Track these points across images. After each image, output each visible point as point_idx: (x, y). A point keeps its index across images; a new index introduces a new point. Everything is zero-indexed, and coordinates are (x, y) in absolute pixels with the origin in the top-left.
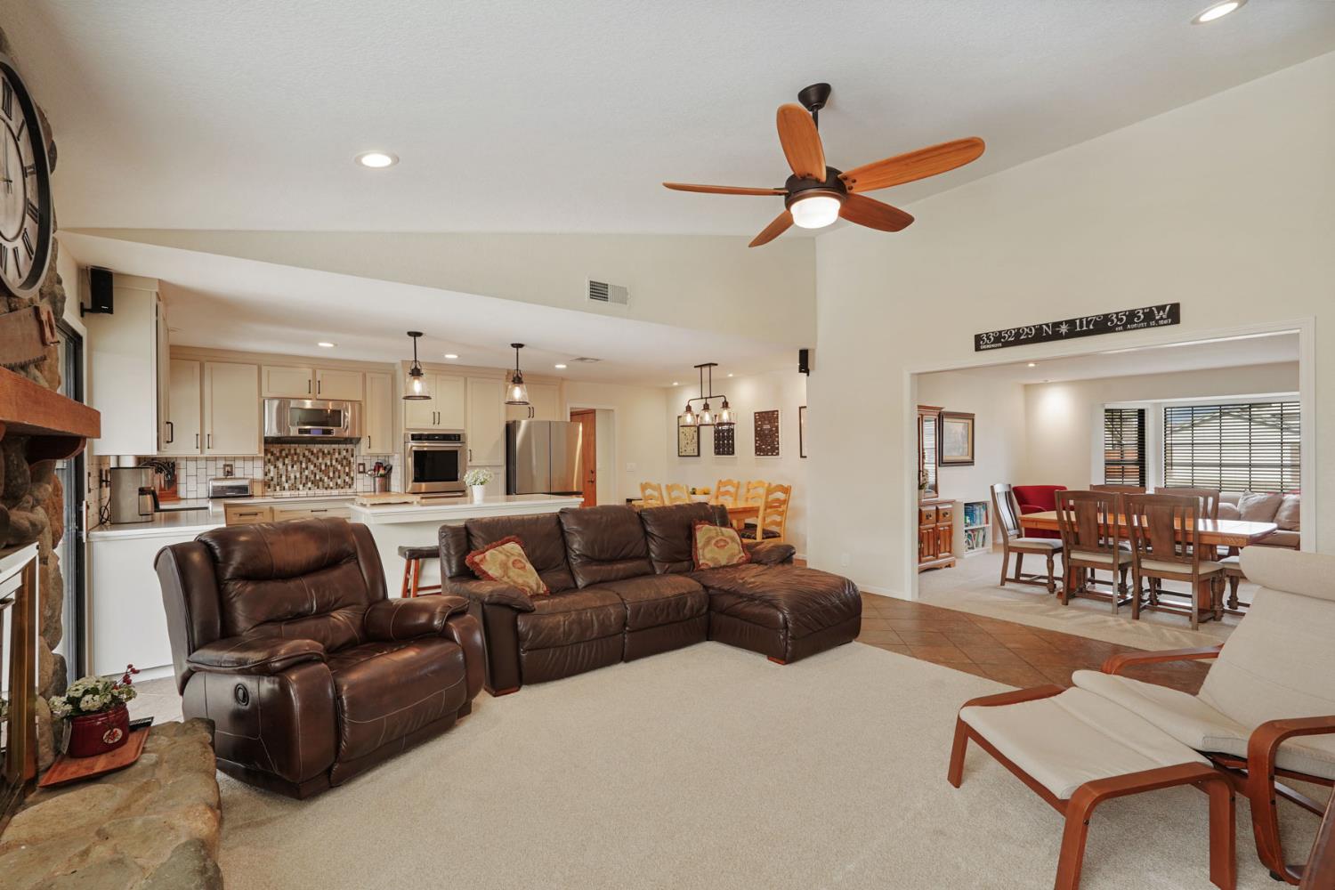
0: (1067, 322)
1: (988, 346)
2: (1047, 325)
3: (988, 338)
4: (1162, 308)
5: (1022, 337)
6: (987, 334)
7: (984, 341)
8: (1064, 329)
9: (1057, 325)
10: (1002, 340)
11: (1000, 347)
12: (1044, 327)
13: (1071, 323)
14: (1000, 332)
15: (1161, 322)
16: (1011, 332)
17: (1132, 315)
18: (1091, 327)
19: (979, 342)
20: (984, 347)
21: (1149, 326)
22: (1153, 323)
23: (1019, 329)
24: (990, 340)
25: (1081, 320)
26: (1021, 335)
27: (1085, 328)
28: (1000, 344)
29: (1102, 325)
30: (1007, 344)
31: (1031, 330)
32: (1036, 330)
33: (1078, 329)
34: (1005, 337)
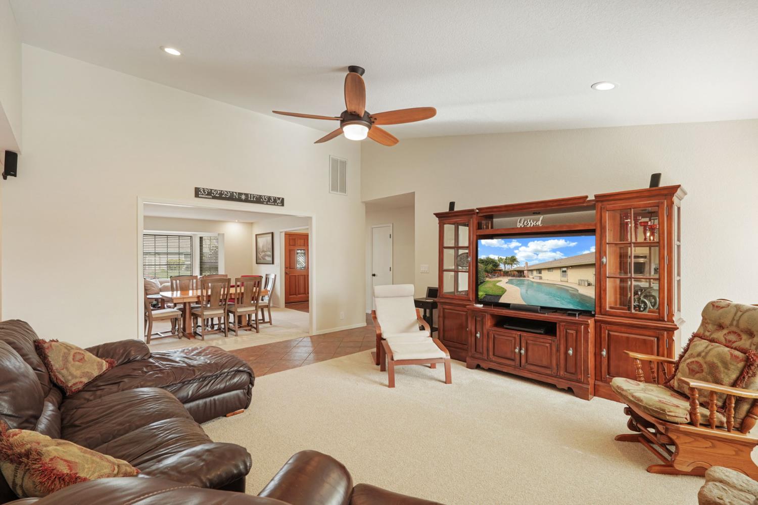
0: (245, 194)
1: (204, 196)
2: (236, 193)
3: (204, 191)
4: (279, 198)
5: (223, 196)
6: (203, 189)
7: (201, 192)
8: (243, 197)
9: (240, 194)
10: (211, 194)
11: (210, 198)
12: (235, 194)
13: (246, 195)
14: (211, 190)
15: (279, 204)
16: (217, 192)
17: (269, 198)
18: (255, 199)
19: (198, 192)
20: (201, 196)
21: (275, 205)
22: (276, 204)
23: (222, 191)
24: (205, 193)
25: (251, 195)
26: (223, 194)
27: (252, 199)
28: (211, 197)
29: (259, 200)
30: (214, 198)
31: (228, 193)
32: (230, 194)
33: (249, 199)
34: (214, 193)
